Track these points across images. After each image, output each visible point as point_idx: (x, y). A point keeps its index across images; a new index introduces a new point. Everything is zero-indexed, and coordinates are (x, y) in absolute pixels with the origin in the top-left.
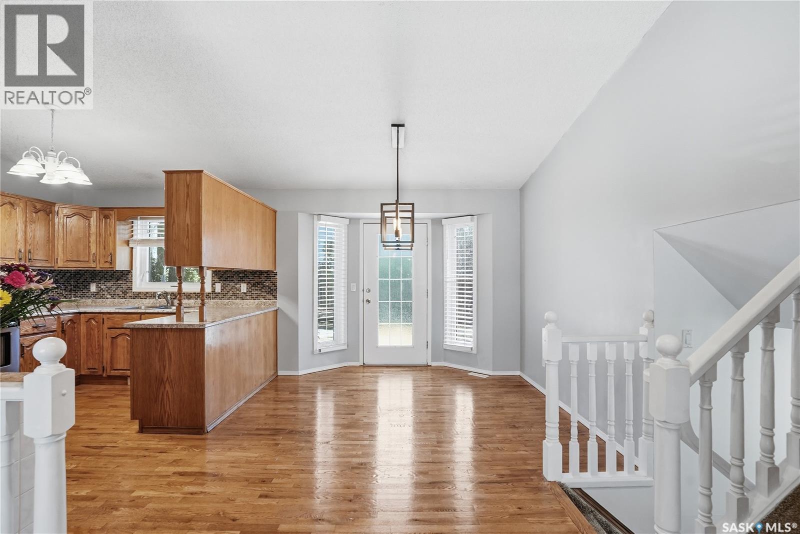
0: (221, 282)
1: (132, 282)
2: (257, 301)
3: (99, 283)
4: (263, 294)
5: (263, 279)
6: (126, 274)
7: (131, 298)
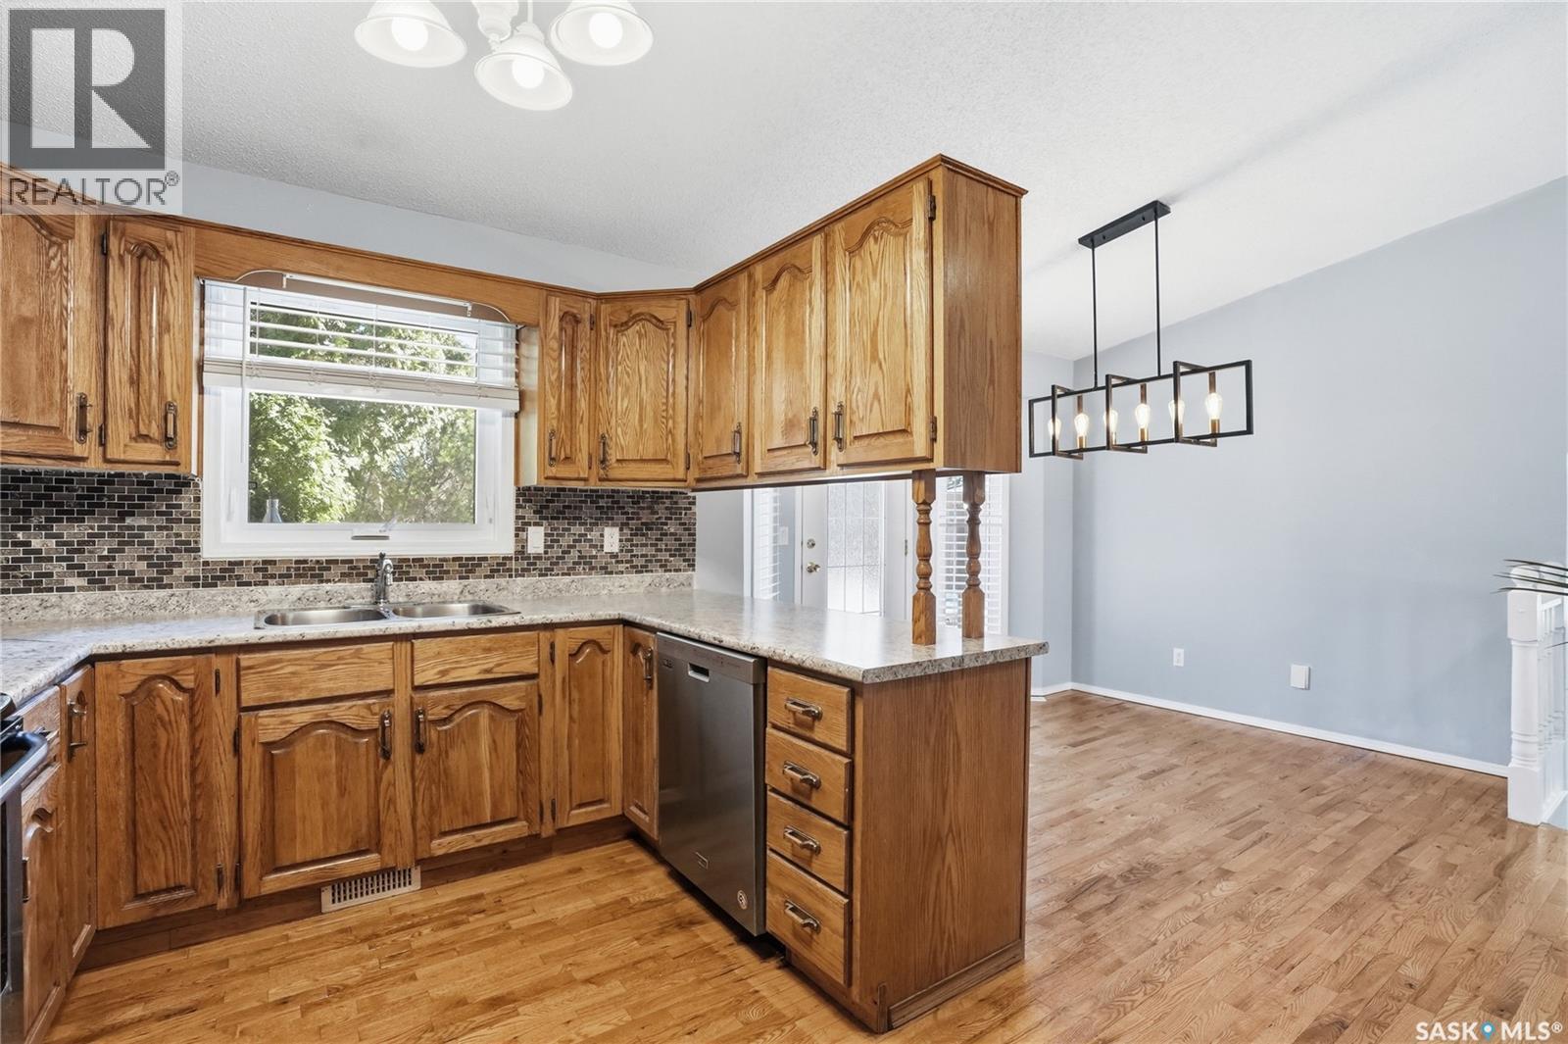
0: (544, 522)
1: (198, 521)
2: (647, 577)
3: (16, 529)
4: (661, 556)
5: (662, 513)
6: (169, 492)
7: (197, 586)
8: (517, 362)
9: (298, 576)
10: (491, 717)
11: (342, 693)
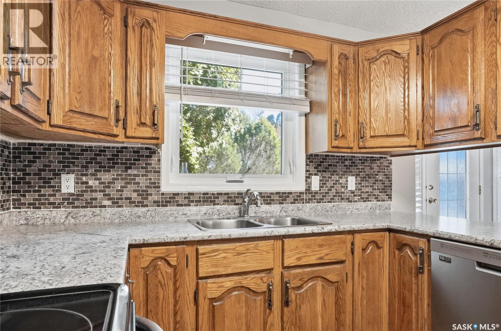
0: (319, 173)
1: (159, 172)
2: (369, 204)
3: (82, 175)
4: (376, 192)
5: (375, 169)
6: (147, 156)
7: (158, 206)
8: (306, 86)
9: (204, 201)
10: (323, 286)
11: (249, 270)
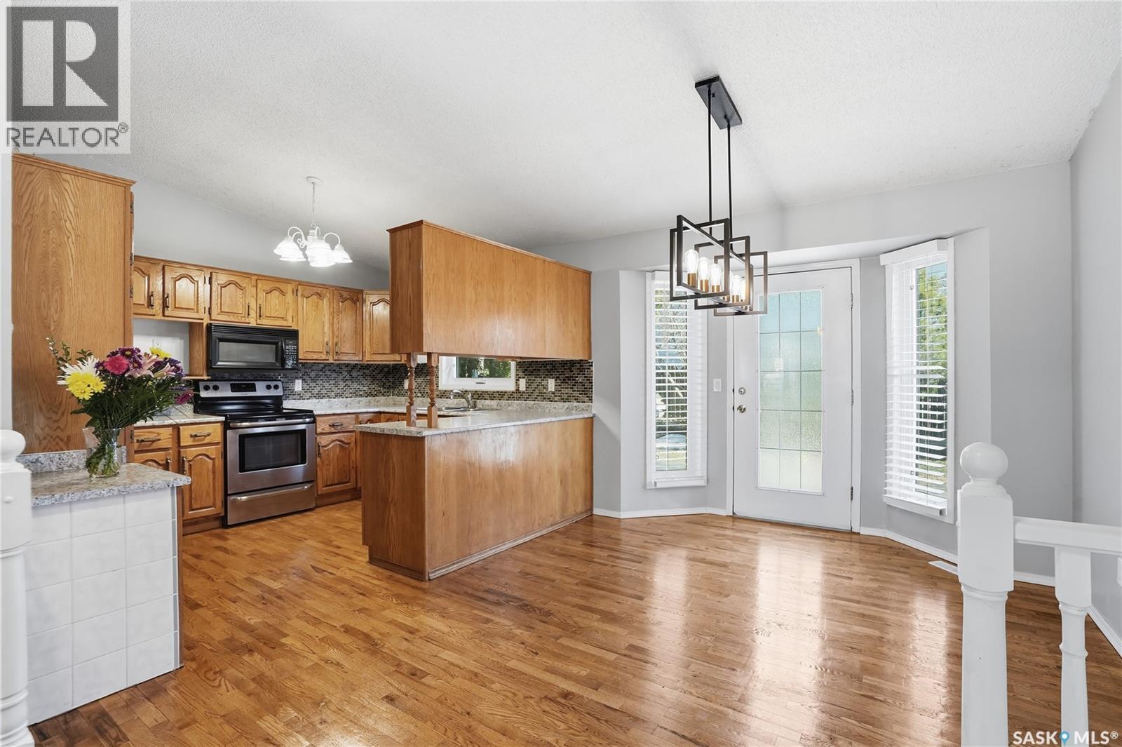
1: (438, 378)
2: (567, 404)
5: (575, 372)
